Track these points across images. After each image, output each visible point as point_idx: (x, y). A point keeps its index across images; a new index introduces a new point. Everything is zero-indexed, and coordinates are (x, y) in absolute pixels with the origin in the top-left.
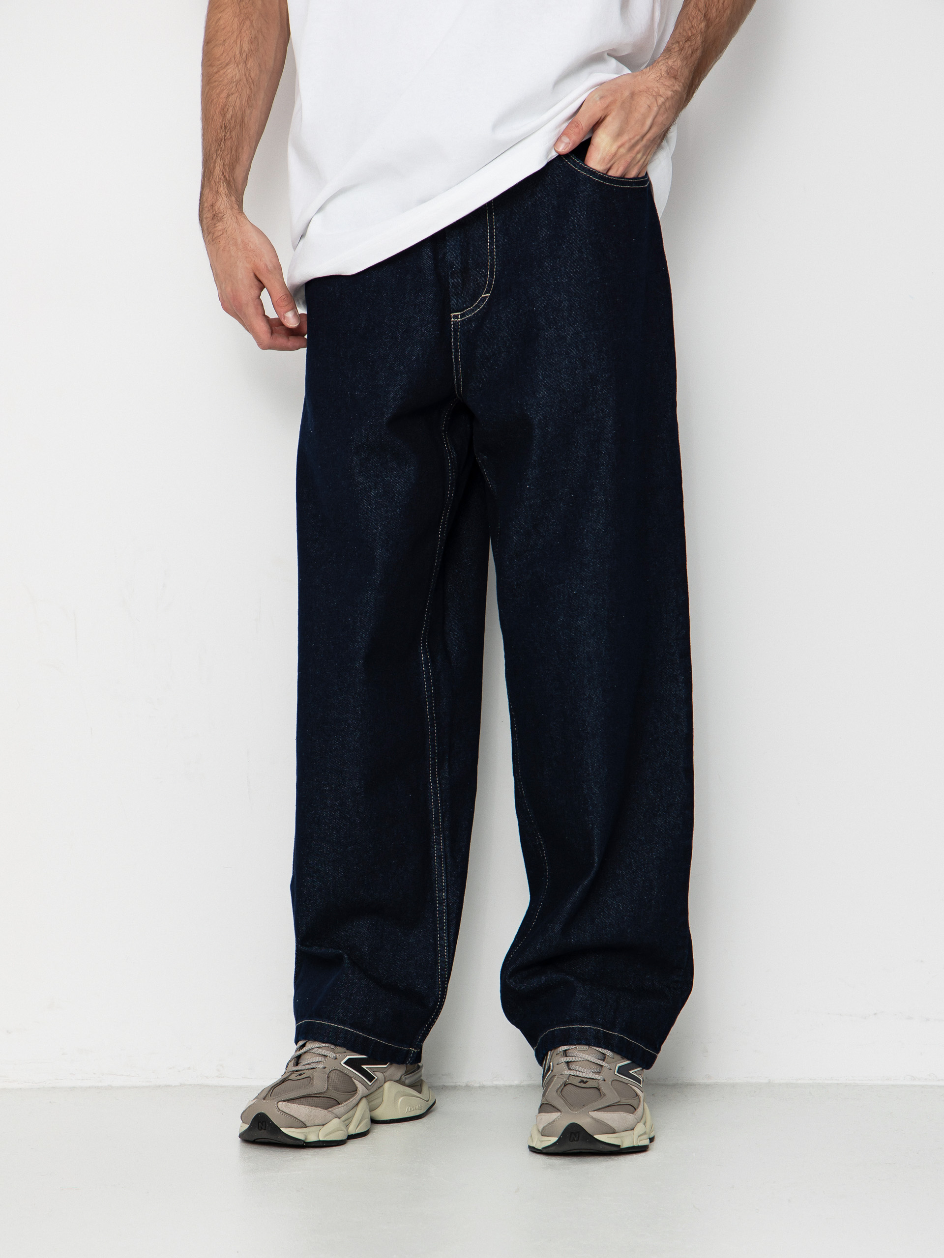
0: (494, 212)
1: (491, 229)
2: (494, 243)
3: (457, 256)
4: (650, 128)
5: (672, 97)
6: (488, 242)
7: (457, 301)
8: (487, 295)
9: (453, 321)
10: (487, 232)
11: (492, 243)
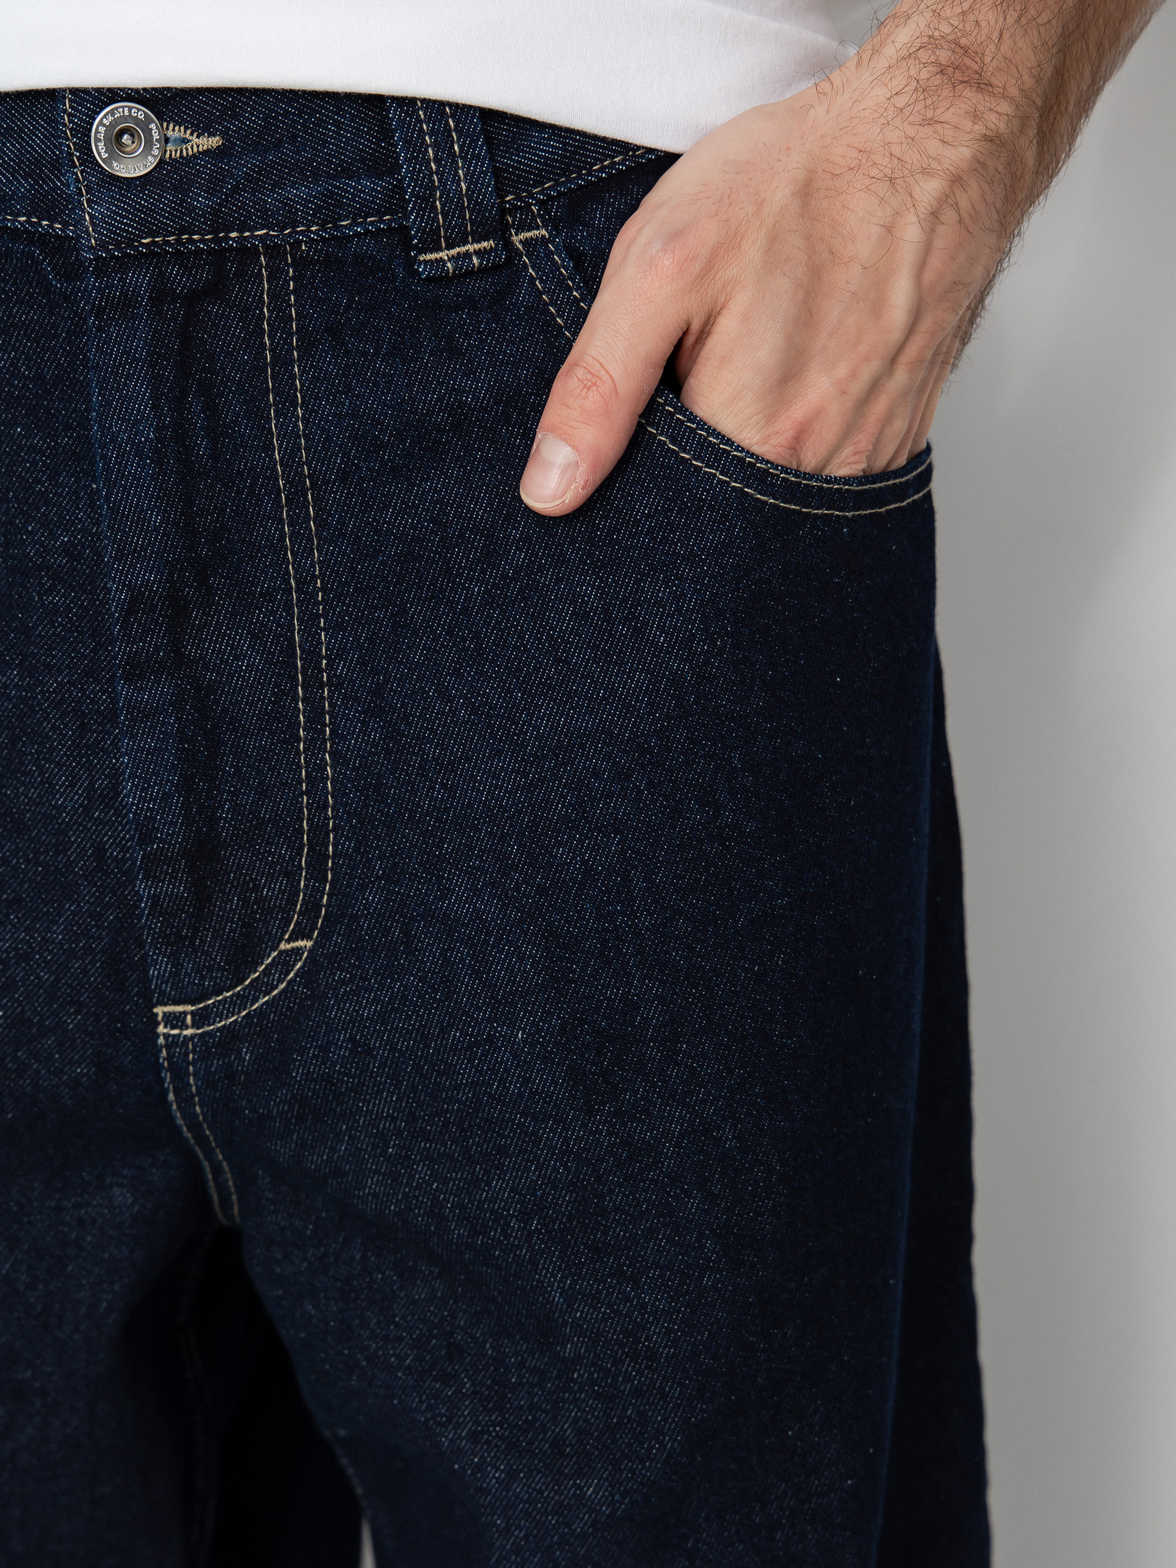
0: (325, 615)
1: (312, 683)
2: (324, 741)
3: (167, 796)
4: (911, 330)
5: (979, 165)
6: (298, 740)
7: (177, 964)
8: (300, 943)
9: (166, 1036)
10: (295, 699)
11: (315, 743)
